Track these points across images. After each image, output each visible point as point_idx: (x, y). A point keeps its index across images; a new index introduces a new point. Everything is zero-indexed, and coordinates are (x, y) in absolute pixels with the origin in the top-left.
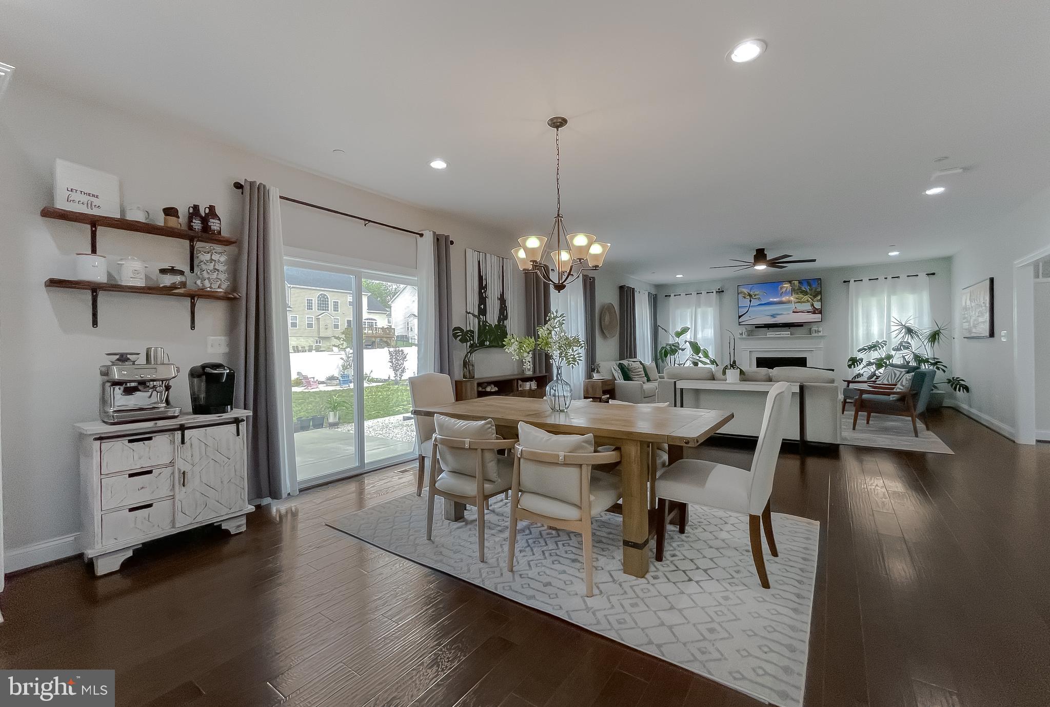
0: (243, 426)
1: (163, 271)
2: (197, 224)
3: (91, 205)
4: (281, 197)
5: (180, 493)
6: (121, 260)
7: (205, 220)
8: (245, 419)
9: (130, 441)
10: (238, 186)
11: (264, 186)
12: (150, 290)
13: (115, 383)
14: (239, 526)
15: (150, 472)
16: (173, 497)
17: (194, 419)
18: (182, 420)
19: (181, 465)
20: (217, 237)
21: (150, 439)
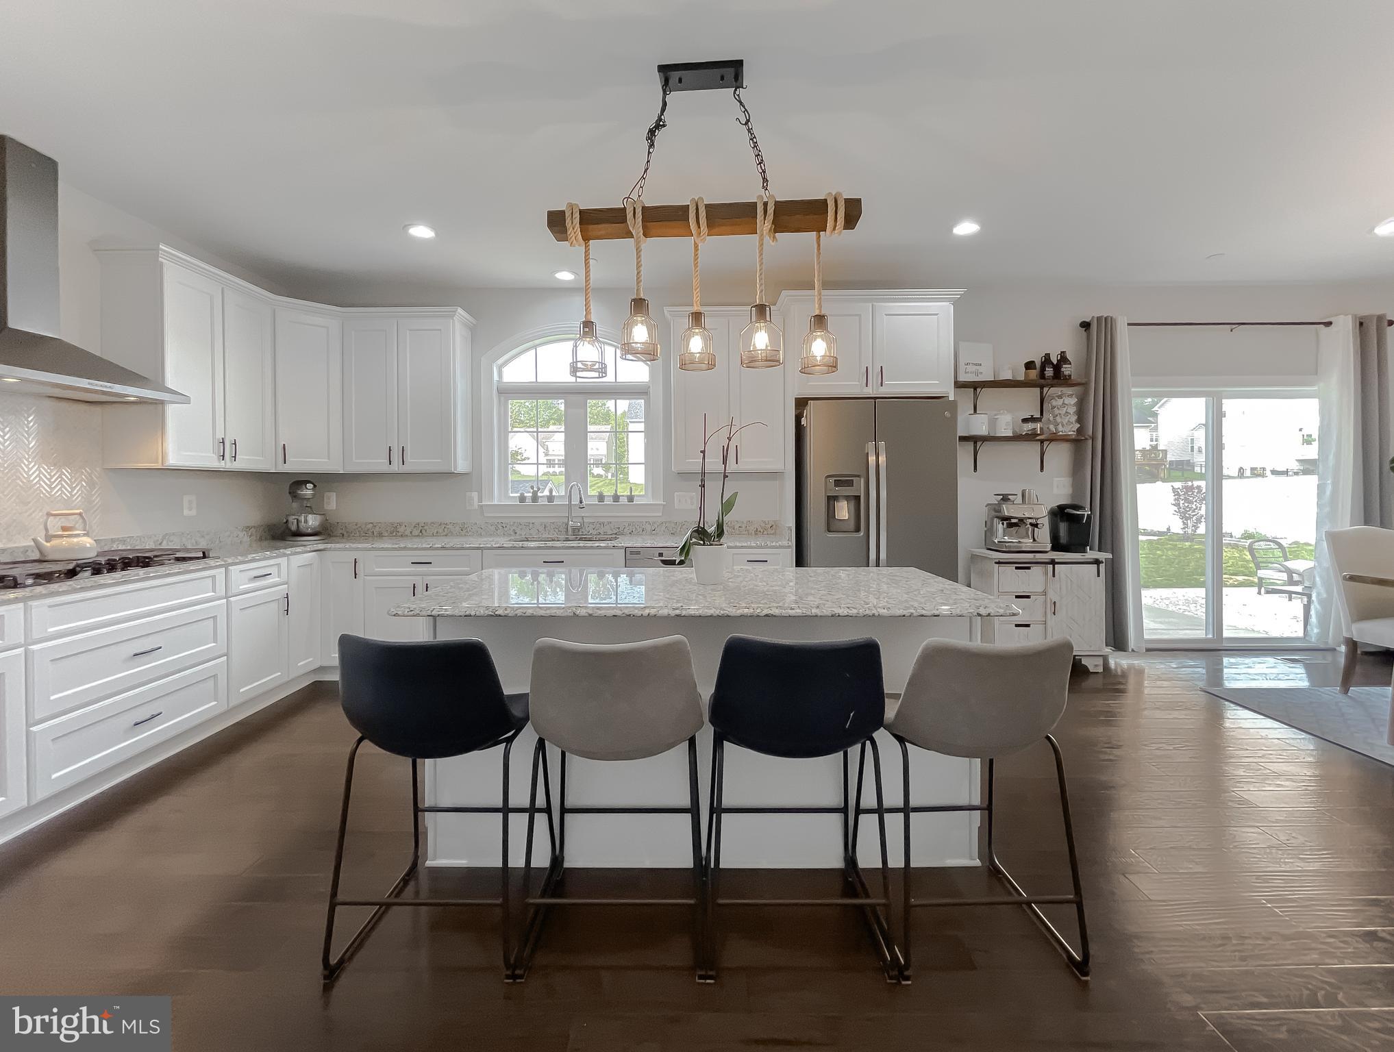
0: (1102, 567)
1: (1025, 421)
2: (1049, 372)
3: (977, 374)
4: (1129, 324)
5: (1052, 621)
6: (996, 415)
7: (1057, 368)
8: (1104, 561)
9: (1017, 568)
10: (1086, 325)
11: (1111, 318)
12: (1017, 438)
13: (1004, 519)
14: (1096, 666)
15: (1028, 597)
16: (1045, 623)
17: (1063, 555)
18: (1053, 556)
19: (1052, 595)
20: (1070, 382)
21: (1028, 568)
